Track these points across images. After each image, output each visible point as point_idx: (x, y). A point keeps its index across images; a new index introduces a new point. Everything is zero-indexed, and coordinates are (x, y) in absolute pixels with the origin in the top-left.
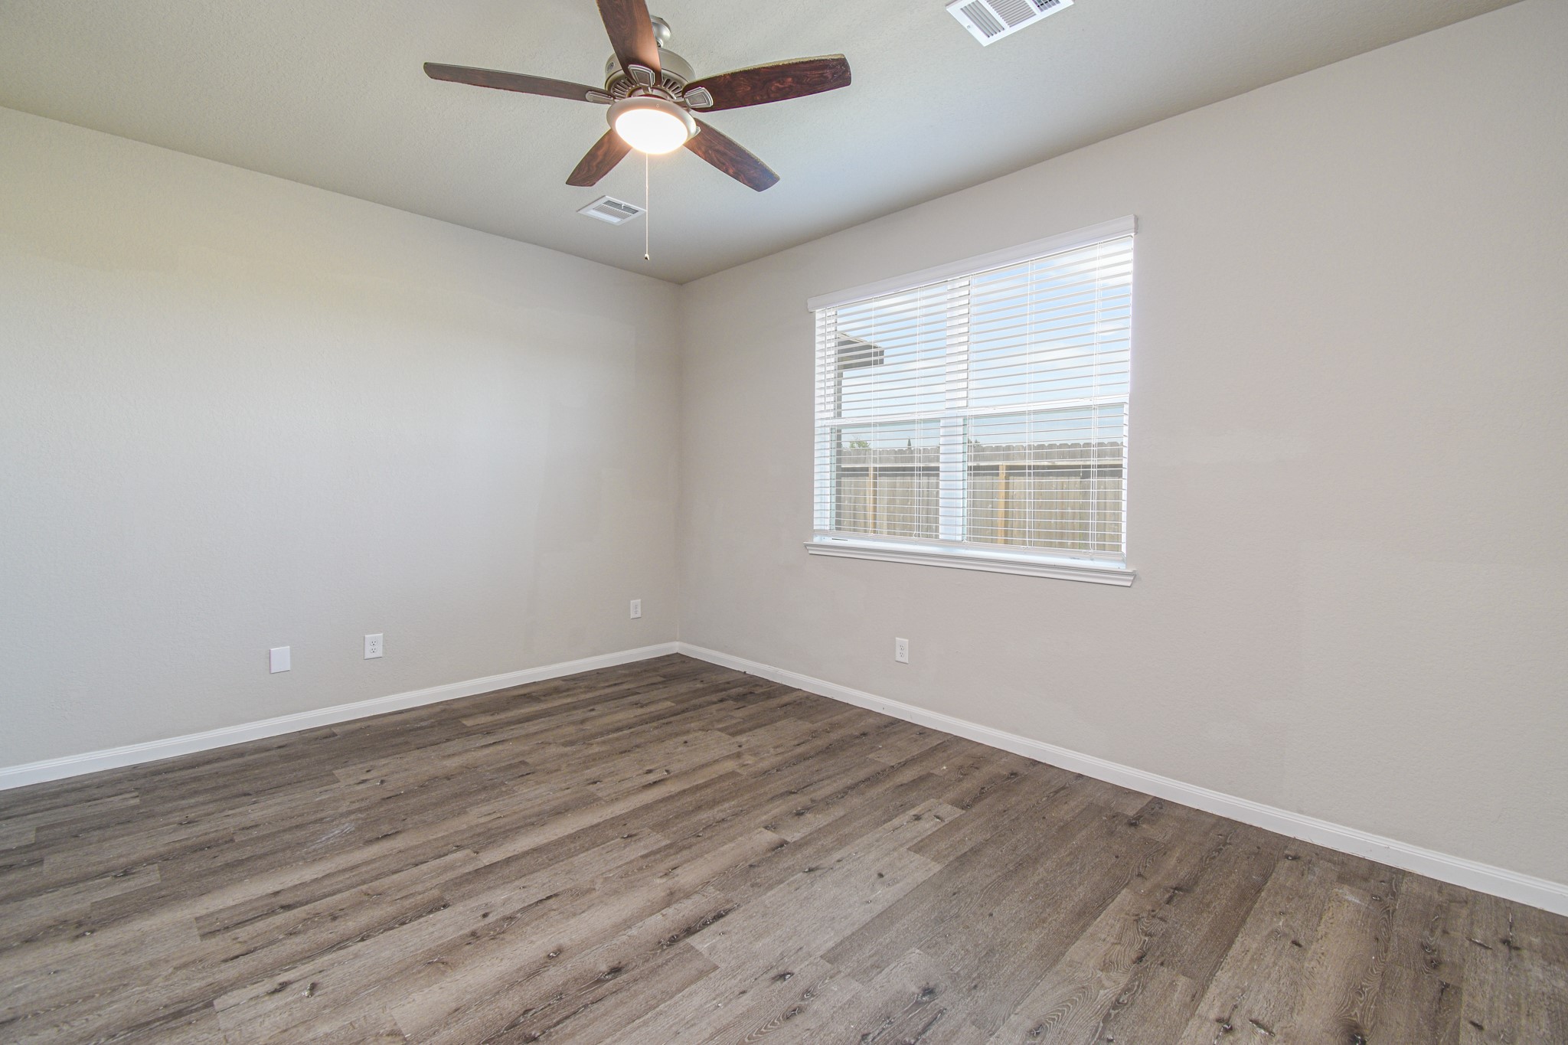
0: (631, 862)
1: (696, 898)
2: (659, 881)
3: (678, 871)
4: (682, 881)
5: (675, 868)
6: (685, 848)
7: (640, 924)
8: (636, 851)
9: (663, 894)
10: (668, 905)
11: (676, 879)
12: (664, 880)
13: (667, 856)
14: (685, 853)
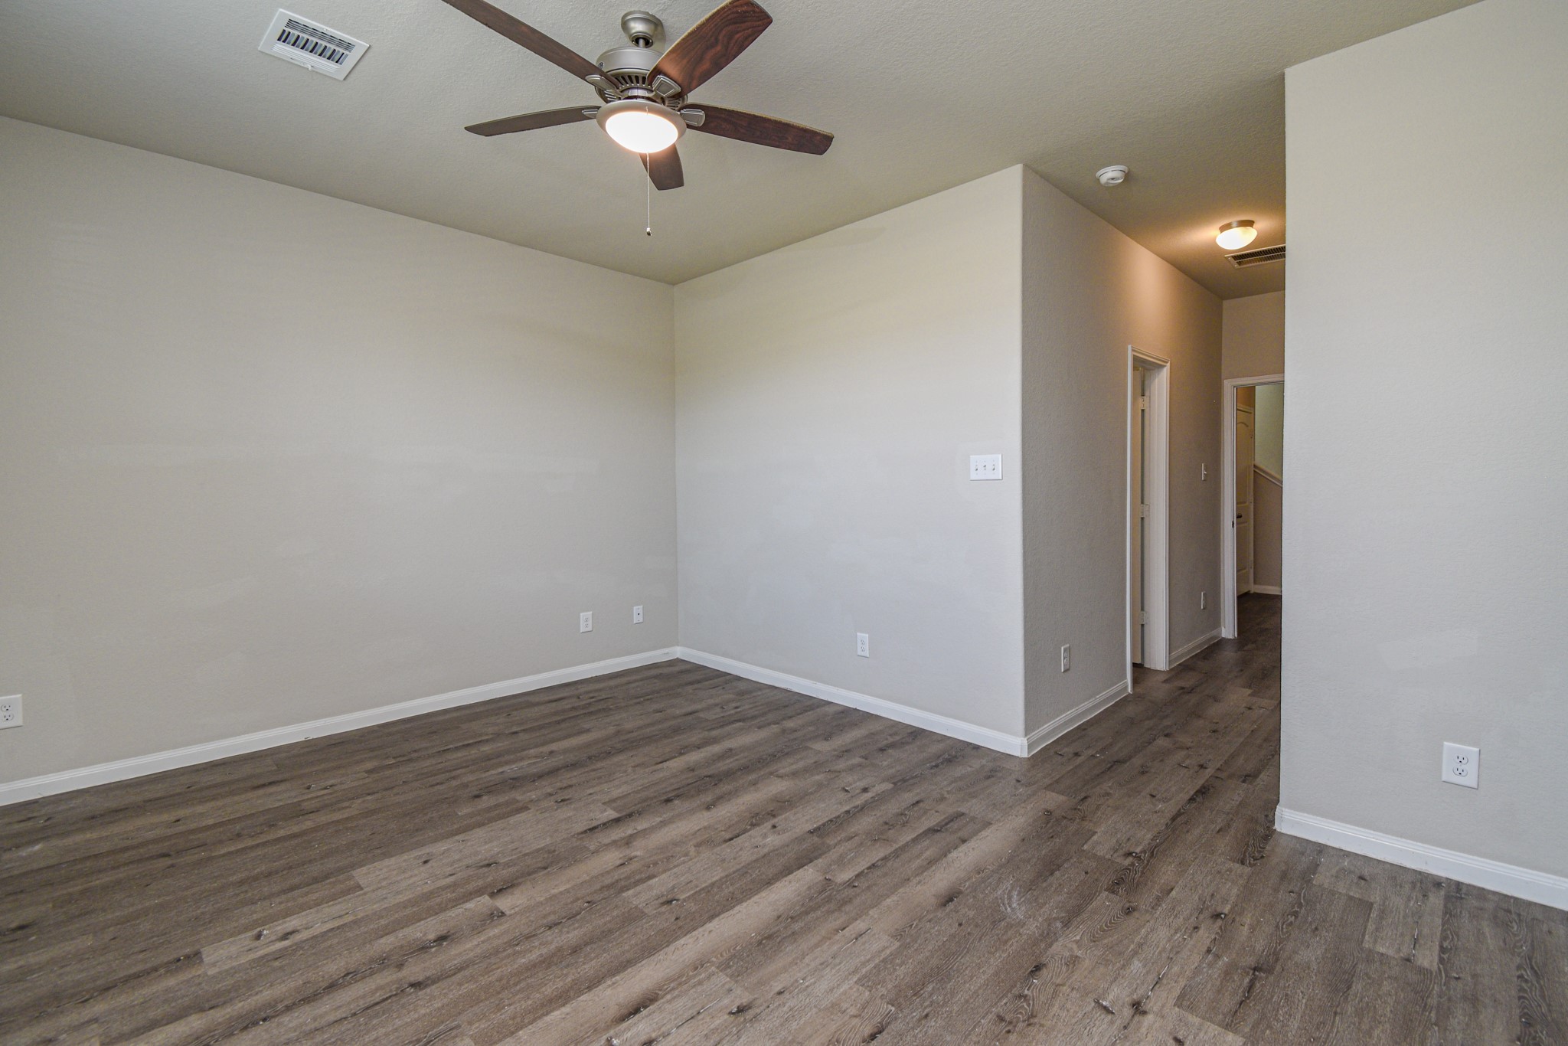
0: (665, 871)
1: (607, 841)
2: (638, 853)
3: (619, 862)
4: (617, 853)
5: (622, 865)
6: (608, 887)
7: (653, 824)
8: (661, 884)
9: (634, 843)
10: (631, 836)
11: (621, 856)
12: (633, 854)
13: (628, 878)
14: (608, 881)
